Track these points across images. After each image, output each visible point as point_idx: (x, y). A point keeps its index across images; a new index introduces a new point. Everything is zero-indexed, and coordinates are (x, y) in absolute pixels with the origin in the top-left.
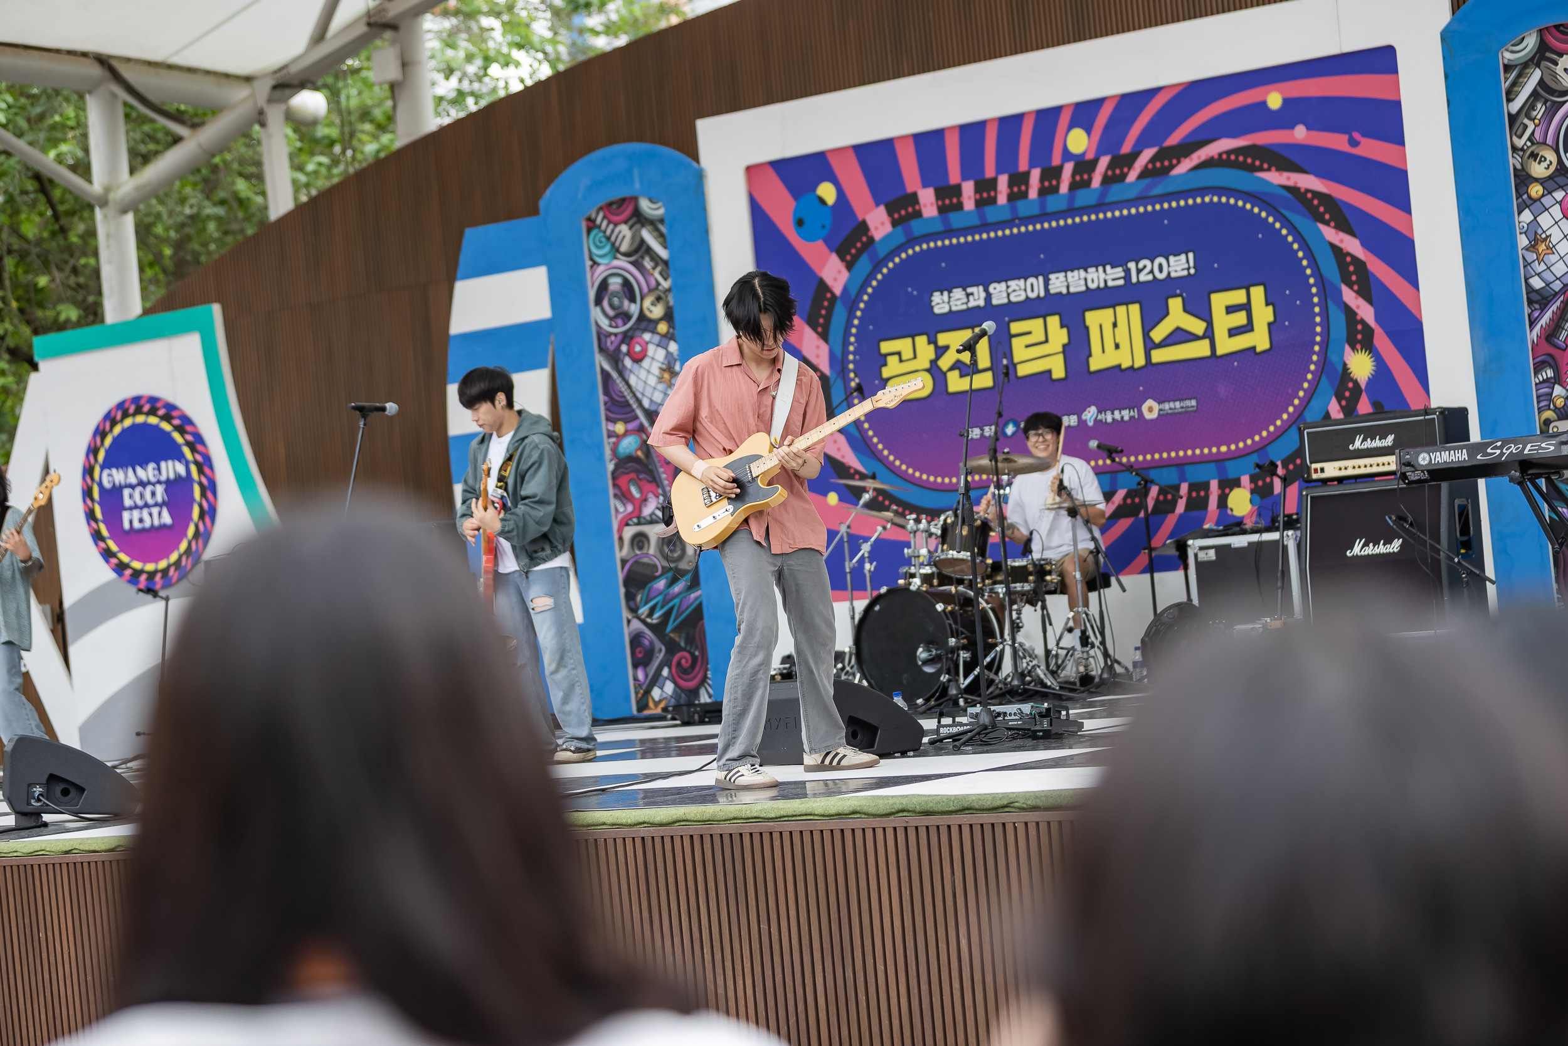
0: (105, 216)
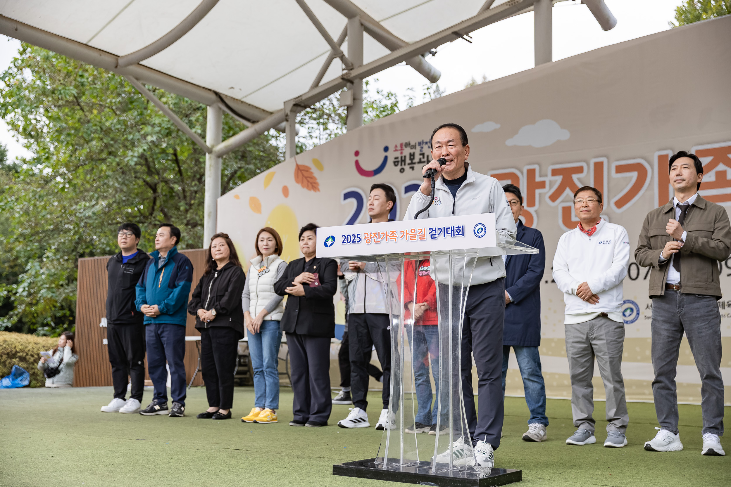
0: (210, 158)
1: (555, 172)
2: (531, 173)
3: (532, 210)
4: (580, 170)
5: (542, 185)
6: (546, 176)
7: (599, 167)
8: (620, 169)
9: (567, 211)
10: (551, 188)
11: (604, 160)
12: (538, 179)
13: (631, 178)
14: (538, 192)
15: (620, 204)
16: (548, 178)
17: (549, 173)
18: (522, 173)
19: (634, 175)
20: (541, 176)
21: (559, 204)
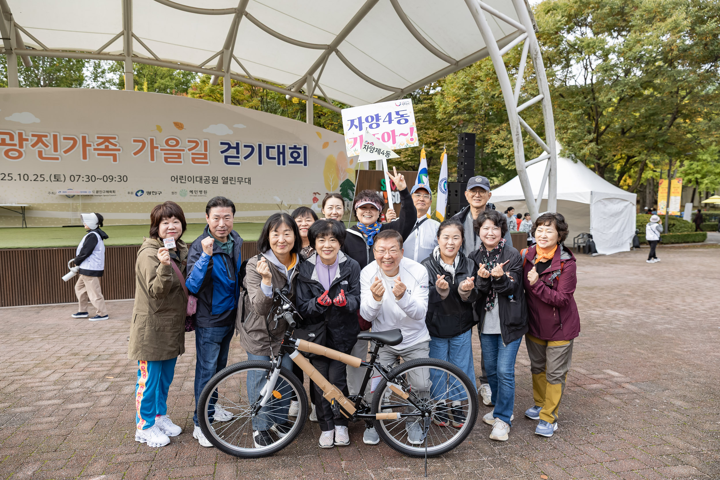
1: (33, 135)
2: (20, 135)
3: (21, 150)
4: (46, 136)
5: (27, 140)
6: (29, 136)
7: (55, 137)
8: (65, 139)
9: (40, 153)
10: (31, 141)
11: (58, 134)
12: (24, 137)
13: (70, 143)
14: (24, 143)
15: (66, 152)
16: (30, 138)
17: (30, 135)
18: (15, 133)
19: (72, 142)
20: (26, 136)
21: (36, 149)
